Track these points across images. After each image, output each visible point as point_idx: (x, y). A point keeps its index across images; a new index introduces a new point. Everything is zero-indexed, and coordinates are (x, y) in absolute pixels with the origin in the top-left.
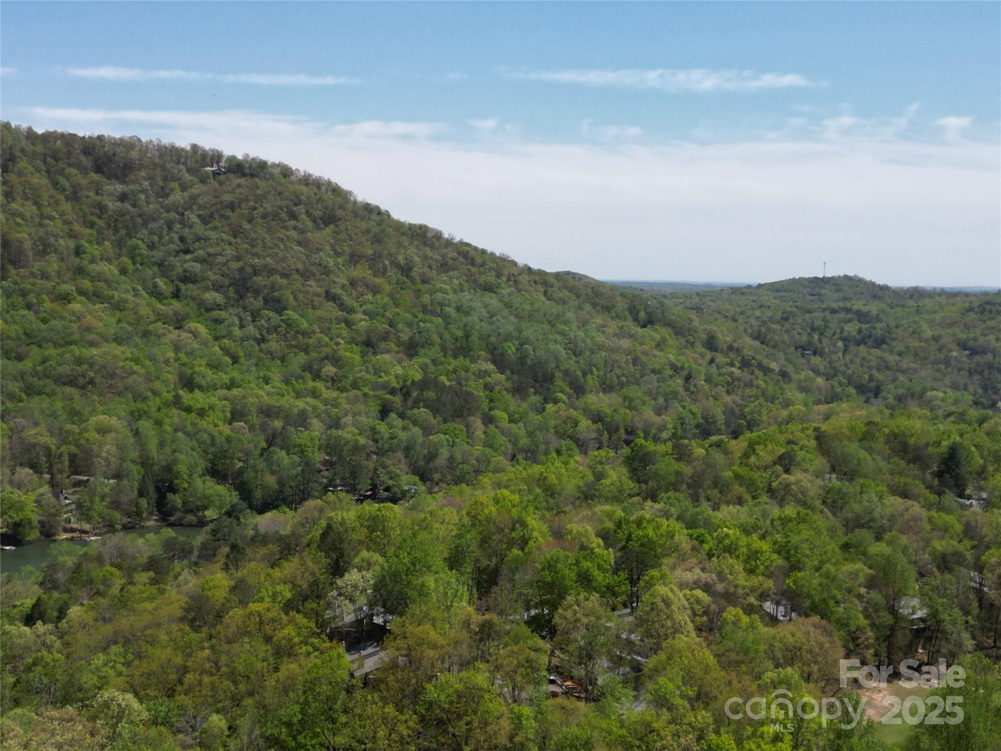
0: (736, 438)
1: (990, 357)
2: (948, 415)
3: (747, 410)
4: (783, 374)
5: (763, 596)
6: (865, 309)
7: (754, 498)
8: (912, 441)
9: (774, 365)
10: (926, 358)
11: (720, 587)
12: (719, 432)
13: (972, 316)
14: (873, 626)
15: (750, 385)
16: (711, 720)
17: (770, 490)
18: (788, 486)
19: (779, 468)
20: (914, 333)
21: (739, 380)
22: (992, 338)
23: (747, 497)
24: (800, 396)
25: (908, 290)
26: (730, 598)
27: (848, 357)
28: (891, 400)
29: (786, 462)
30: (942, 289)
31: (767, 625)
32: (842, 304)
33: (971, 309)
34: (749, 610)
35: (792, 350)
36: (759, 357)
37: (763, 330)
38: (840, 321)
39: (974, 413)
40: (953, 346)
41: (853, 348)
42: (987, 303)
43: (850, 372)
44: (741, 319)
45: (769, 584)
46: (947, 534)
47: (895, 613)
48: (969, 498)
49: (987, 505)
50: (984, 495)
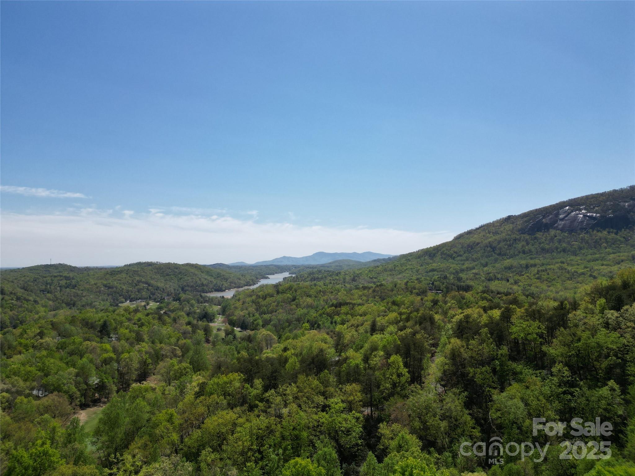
0: (15, 329)
1: (115, 289)
2: (102, 310)
3: (20, 317)
4: (36, 302)
5: (32, 389)
6: (68, 275)
7: (27, 350)
8: (90, 321)
9: (31, 298)
10: (92, 291)
11: (14, 390)
12: (7, 327)
13: (108, 276)
14: (79, 390)
15: (21, 307)
17: (33, 347)
18: (41, 344)
19: (39, 337)
20: (87, 282)
21: (16, 305)
22: (115, 283)
23: (24, 350)
24: (43, 309)
26: (19, 393)
27: (62, 293)
28: (79, 307)
29: (41, 335)
30: (97, 267)
31: (36, 400)
32: (58, 274)
33: (107, 273)
34: (27, 396)
35: (38, 292)
36: (24, 296)
37: (26, 285)
38: (58, 280)
39: (111, 309)
40: (102, 286)
41: (64, 289)
42: (113, 271)
43: (63, 298)
44: (15, 281)
45: (35, 384)
46: (106, 351)
47: (86, 384)
48: (112, 338)
49: (119, 339)
50: (117, 336)
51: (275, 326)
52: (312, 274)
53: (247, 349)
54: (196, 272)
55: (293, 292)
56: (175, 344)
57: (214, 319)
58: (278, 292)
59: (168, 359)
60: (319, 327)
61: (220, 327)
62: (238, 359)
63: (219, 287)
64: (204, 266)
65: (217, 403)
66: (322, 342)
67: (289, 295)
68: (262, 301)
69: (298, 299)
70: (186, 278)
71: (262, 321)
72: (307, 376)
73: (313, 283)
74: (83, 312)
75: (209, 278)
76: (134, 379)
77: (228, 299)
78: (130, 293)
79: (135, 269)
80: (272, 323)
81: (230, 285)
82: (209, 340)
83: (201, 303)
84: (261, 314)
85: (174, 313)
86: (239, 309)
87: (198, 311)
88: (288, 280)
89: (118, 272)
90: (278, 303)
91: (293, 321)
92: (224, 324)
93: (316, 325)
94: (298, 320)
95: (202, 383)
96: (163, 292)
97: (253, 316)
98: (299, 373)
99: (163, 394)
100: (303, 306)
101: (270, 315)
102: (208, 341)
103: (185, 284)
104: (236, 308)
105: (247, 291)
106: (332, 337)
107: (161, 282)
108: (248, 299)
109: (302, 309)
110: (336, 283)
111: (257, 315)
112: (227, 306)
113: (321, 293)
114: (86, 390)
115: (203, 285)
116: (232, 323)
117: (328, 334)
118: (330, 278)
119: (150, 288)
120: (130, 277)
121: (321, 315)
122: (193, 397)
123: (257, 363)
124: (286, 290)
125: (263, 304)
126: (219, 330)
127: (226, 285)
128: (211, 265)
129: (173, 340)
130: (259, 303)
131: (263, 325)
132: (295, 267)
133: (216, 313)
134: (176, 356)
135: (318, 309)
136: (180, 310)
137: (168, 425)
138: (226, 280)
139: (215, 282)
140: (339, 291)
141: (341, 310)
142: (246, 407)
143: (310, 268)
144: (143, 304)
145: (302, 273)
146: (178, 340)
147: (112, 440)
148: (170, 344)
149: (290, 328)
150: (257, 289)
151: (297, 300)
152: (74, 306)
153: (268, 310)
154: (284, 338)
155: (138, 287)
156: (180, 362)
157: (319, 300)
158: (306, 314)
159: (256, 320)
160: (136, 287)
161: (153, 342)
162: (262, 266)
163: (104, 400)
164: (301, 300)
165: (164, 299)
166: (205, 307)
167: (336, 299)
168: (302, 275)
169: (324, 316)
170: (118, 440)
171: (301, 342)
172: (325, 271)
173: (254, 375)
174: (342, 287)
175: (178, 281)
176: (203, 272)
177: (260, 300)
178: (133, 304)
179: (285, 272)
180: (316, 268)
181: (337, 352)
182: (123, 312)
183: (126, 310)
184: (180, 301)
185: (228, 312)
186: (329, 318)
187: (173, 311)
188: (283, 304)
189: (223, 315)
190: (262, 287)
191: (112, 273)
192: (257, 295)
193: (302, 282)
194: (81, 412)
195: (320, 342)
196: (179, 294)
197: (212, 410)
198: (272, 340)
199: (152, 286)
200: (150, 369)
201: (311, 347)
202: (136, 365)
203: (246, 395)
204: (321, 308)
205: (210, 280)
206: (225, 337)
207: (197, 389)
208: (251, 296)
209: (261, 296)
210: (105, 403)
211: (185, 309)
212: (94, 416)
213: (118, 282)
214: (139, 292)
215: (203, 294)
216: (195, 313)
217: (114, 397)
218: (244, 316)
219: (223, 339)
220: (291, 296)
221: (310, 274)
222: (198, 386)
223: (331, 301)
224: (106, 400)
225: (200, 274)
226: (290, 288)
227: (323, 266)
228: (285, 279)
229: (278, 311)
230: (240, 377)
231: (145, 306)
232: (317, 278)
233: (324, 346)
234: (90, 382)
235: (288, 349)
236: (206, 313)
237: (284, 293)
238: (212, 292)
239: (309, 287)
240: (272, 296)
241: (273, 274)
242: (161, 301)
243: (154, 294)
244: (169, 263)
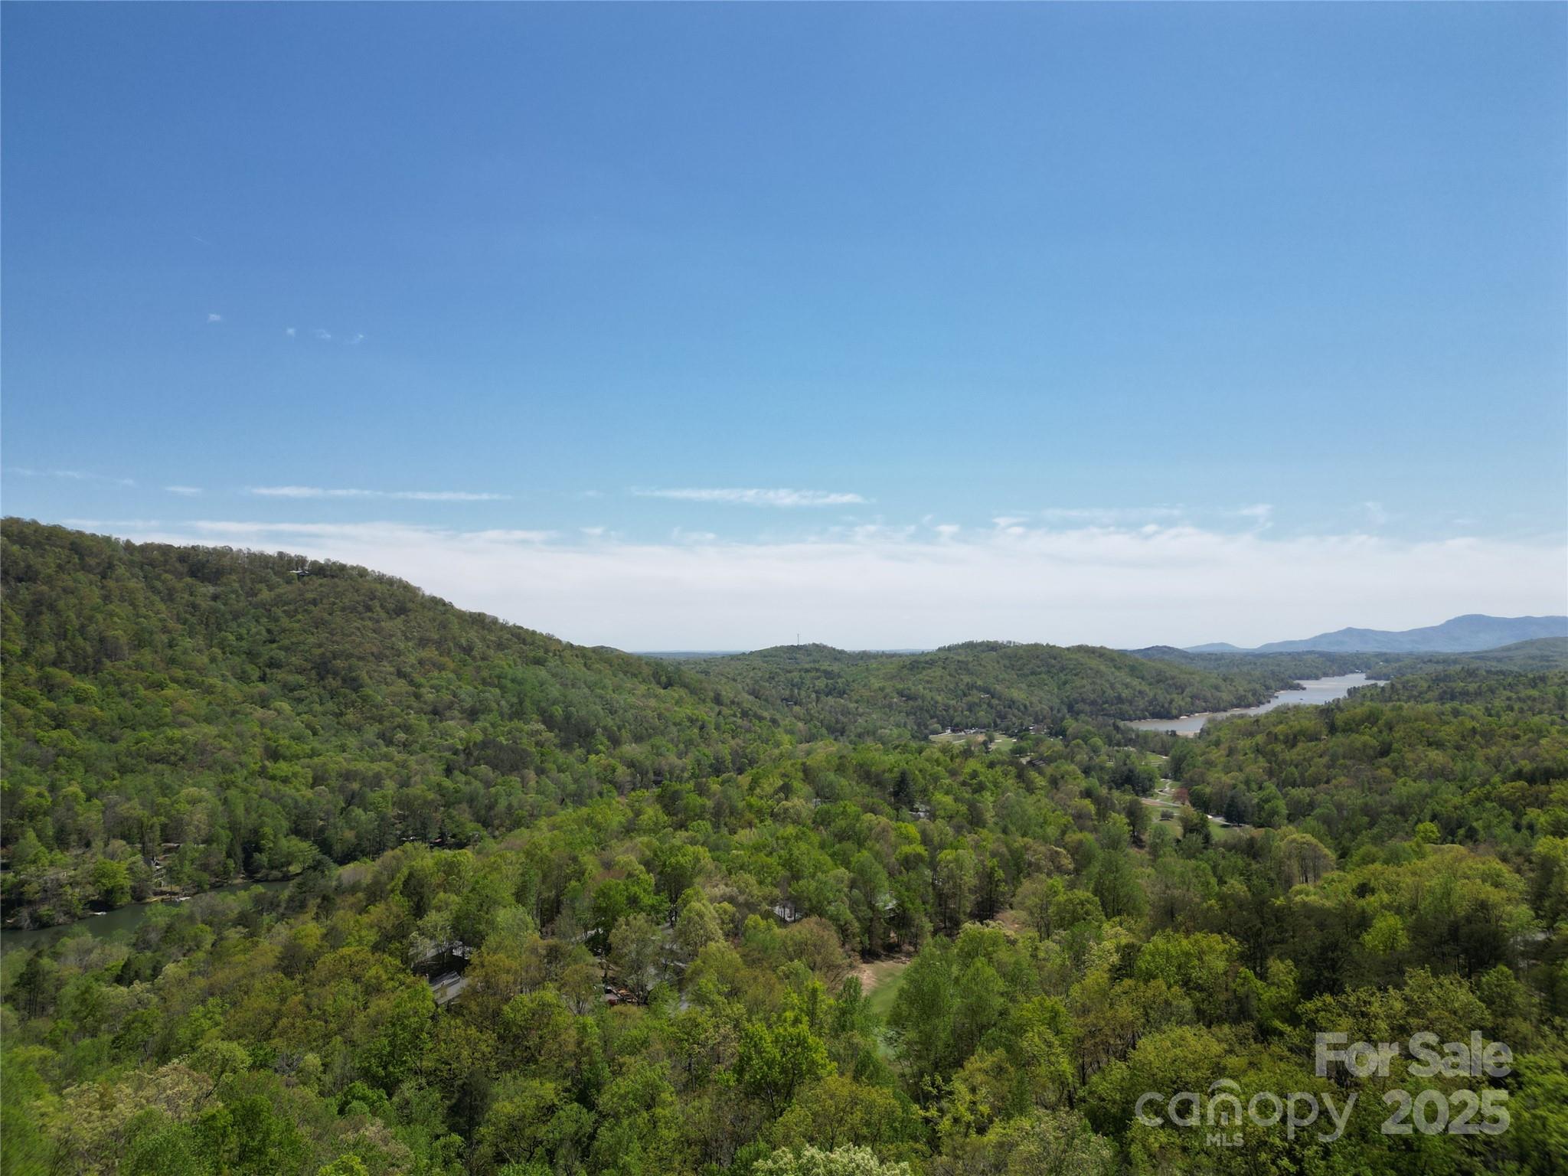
0: (740, 774)
1: (920, 702)
2: (896, 747)
3: (748, 750)
4: (774, 721)
5: (773, 902)
6: (830, 669)
7: (762, 821)
8: (873, 769)
9: (766, 714)
10: (875, 704)
11: (741, 899)
12: (727, 770)
13: (905, 671)
14: (858, 919)
15: (749, 731)
16: (744, 1011)
17: (772, 815)
18: (786, 810)
19: (782, 795)
20: (865, 685)
21: (741, 727)
22: (920, 687)
23: (757, 821)
24: (786, 738)
25: (859, 653)
26: (750, 907)
27: (820, 706)
28: (853, 737)
29: (786, 790)
30: (883, 652)
31: (779, 927)
32: (812, 665)
33: (904, 667)
34: (767, 915)
35: (779, 702)
36: (755, 708)
37: (757, 687)
38: (813, 678)
39: (914, 745)
40: (895, 695)
41: (823, 698)
42: (915, 661)
43: (822, 717)
44: (739, 678)
45: (777, 892)
46: (909, 840)
47: (872, 907)
48: (917, 810)
49: (932, 816)
50: (928, 808)
51: (1327, 821)
52: (1444, 680)
53: (1247, 876)
54: (1102, 668)
55: (1380, 732)
56: (1056, 840)
57: (1152, 787)
58: (1333, 729)
59: (1043, 876)
60: (1471, 836)
61: (1170, 810)
62: (1221, 898)
63: (1163, 707)
64: (1123, 653)
65: (1167, 1003)
66: (1484, 881)
67: (1366, 738)
68: (1283, 751)
69: (1399, 751)
70: (1078, 682)
71: (1287, 805)
72: (1435, 974)
73: (1448, 706)
74: (860, 747)
75: (1136, 682)
76: (968, 910)
77: (1186, 739)
78: (951, 711)
79: (960, 658)
80: (1318, 811)
81: (1193, 704)
82: (1141, 840)
83: (1119, 744)
84: (1282, 785)
85: (1053, 765)
86: (1220, 767)
87: (1110, 764)
88: (1364, 696)
89: (927, 662)
90: (1334, 759)
91: (1385, 812)
92: (1178, 804)
93: (1462, 832)
94: (1402, 811)
95: (1127, 946)
96: (1023, 714)
97: (1260, 788)
98: (1409, 963)
99: (1034, 956)
100: (1416, 770)
101: (1309, 790)
102: (1137, 842)
103: (1076, 695)
104: (1210, 764)
105: (1239, 721)
106: (1518, 871)
107: (1020, 689)
108: (1244, 743)
109: (1415, 781)
110: (1531, 709)
111: (1271, 787)
112: (1185, 756)
113: (1478, 737)
114: (871, 920)
115: (1120, 700)
116: (1202, 804)
117: (1504, 859)
118: (1508, 693)
119: (995, 702)
120: (950, 675)
121: (1477, 802)
122: (1106, 976)
123: (1280, 915)
124: (1358, 725)
125: (1288, 758)
126: (1166, 816)
127: (1182, 704)
128: (1139, 651)
129: (1052, 831)
130: (1274, 754)
131: (1289, 815)
132: (1386, 658)
133: (1157, 773)
134: (1060, 869)
135: (1467, 785)
136: (1066, 759)
137: (1050, 1036)
138: (1181, 689)
139: (1151, 695)
140: (1540, 733)
141: (1551, 792)
142: (1247, 1028)
143: (1438, 662)
144: (981, 738)
145: (1409, 677)
146: (1064, 833)
147: (927, 1041)
148: (1045, 840)
149: (1375, 830)
150: (1268, 715)
151: (1393, 755)
152: (842, 735)
153: (1302, 775)
154: (1356, 858)
155: (970, 698)
156: (1071, 886)
157: (1471, 758)
158: (1427, 796)
159: (1267, 801)
160: (965, 700)
161: (1005, 831)
162: (1281, 654)
163: (907, 947)
164: (1409, 756)
165: (1027, 729)
166: (1128, 756)
167: (1533, 758)
168: (1408, 682)
169: (1488, 805)
170: (940, 1044)
171: (1414, 874)
172: (1488, 672)
173: (1268, 949)
174: (1553, 723)
175: (1059, 689)
176: (1119, 668)
177: (1279, 747)
178: (960, 738)
179: (1353, 672)
180: (1455, 662)
181: (1538, 916)
182: (937, 755)
183: (945, 750)
184: (1065, 736)
185: (1190, 773)
186: (1507, 813)
187: (1049, 760)
188: (1349, 762)
189: (1176, 779)
190: (1283, 713)
191: (914, 667)
192: (1269, 733)
193: (1412, 703)
194: (864, 966)
195: (1478, 881)
196: (1063, 719)
197: (1155, 1016)
198: (1319, 858)
199: (999, 699)
200: (1003, 894)
201: (1447, 893)
202: (970, 879)
203: (1247, 997)
204: (1478, 781)
205: (1138, 688)
206: (1184, 836)
207: (1115, 959)
208: (1252, 735)
209: (1281, 737)
210: (909, 955)
211: (1078, 758)
212: (888, 980)
213: (927, 686)
214: (970, 710)
215: (1121, 724)
216: (1102, 768)
217: (929, 945)
218: (1234, 787)
219: (1178, 841)
220: (1375, 743)
221: (1437, 680)
222: (1117, 952)
223: (1514, 763)
224: (912, 949)
225: (1113, 673)
226: (1372, 718)
227: (1480, 656)
228: (1352, 692)
229: (1334, 782)
230: (1227, 946)
231: (985, 743)
232: (1460, 693)
233: (1495, 895)
234: (880, 905)
235: (1373, 891)
236: (1131, 771)
237: (1351, 730)
238: (1145, 718)
239: (1436, 719)
240: (1314, 737)
241: (1317, 678)
242: (1021, 733)
243: (1003, 717)
244: (1036, 646)
